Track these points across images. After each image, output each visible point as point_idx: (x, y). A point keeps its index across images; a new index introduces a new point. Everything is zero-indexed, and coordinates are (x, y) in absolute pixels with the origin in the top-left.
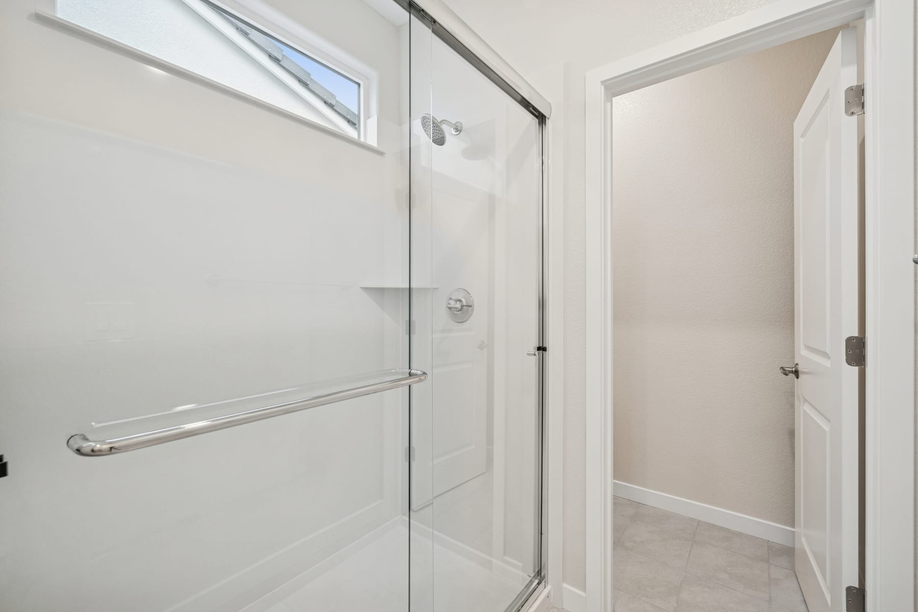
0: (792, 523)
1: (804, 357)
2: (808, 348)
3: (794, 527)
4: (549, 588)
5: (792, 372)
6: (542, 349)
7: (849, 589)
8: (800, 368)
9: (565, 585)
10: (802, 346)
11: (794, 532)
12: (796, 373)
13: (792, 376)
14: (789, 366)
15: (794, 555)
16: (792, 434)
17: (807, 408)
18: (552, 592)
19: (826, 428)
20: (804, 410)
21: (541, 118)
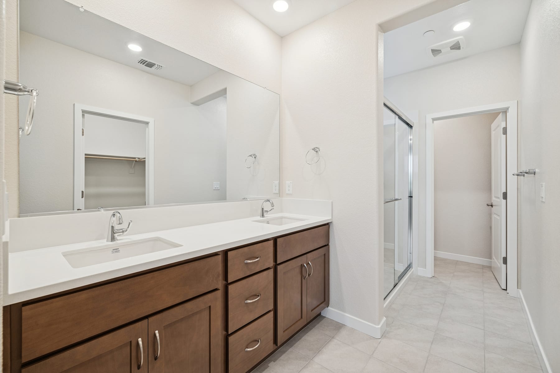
0: (490, 258)
1: (494, 200)
2: (496, 197)
3: (491, 259)
4: (413, 269)
5: (490, 205)
6: (411, 197)
7: (504, 258)
8: (493, 204)
9: (419, 268)
10: (494, 197)
11: (491, 261)
12: (492, 206)
13: (491, 207)
14: (490, 204)
15: (491, 268)
16: (491, 228)
17: (495, 216)
18: (414, 271)
19: (499, 218)
20: (494, 216)
21: (411, 127)
